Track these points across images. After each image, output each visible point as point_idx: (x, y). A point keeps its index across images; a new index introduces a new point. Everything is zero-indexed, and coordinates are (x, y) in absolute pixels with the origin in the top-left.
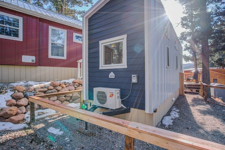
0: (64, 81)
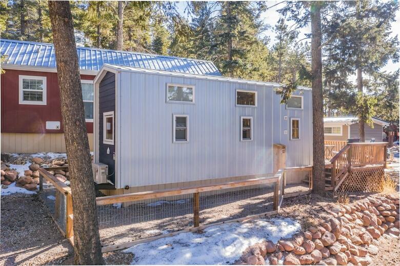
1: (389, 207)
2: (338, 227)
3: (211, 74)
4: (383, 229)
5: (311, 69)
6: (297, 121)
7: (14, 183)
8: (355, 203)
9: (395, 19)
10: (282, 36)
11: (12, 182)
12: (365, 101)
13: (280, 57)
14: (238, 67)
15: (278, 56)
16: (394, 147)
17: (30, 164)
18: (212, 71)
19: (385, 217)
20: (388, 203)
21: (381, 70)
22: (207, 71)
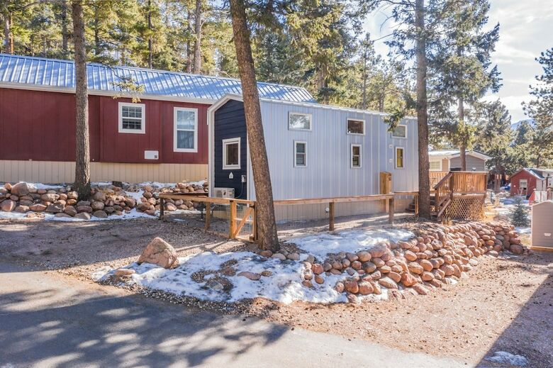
0: (192, 183)
1: (488, 232)
2: (444, 237)
3: (307, 101)
4: (483, 251)
5: (416, 99)
6: (402, 150)
7: (135, 209)
8: (457, 225)
9: (495, 49)
10: (367, 54)
11: (132, 208)
12: (467, 128)
13: (365, 80)
14: (335, 95)
15: (362, 79)
16: (501, 193)
17: (143, 192)
18: (307, 99)
19: (485, 240)
20: (488, 229)
21: (481, 100)
22: (302, 98)
